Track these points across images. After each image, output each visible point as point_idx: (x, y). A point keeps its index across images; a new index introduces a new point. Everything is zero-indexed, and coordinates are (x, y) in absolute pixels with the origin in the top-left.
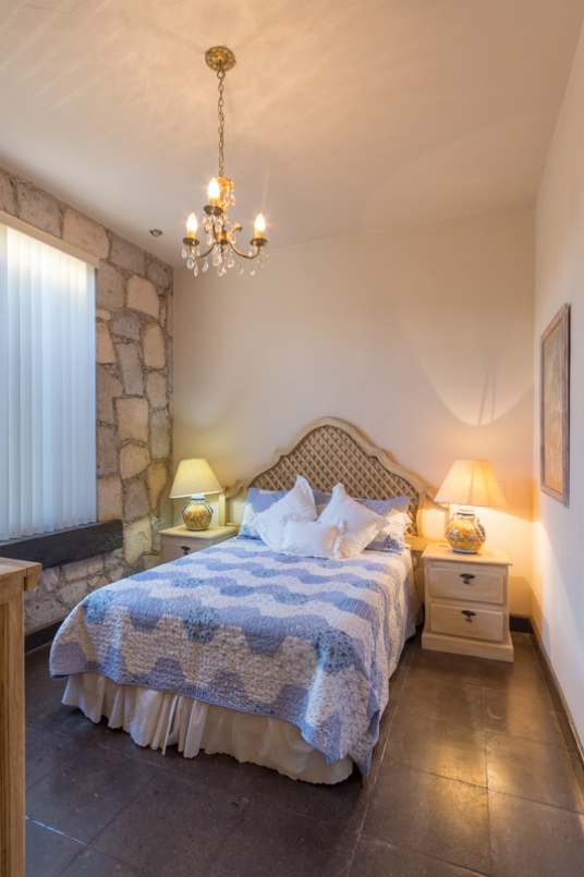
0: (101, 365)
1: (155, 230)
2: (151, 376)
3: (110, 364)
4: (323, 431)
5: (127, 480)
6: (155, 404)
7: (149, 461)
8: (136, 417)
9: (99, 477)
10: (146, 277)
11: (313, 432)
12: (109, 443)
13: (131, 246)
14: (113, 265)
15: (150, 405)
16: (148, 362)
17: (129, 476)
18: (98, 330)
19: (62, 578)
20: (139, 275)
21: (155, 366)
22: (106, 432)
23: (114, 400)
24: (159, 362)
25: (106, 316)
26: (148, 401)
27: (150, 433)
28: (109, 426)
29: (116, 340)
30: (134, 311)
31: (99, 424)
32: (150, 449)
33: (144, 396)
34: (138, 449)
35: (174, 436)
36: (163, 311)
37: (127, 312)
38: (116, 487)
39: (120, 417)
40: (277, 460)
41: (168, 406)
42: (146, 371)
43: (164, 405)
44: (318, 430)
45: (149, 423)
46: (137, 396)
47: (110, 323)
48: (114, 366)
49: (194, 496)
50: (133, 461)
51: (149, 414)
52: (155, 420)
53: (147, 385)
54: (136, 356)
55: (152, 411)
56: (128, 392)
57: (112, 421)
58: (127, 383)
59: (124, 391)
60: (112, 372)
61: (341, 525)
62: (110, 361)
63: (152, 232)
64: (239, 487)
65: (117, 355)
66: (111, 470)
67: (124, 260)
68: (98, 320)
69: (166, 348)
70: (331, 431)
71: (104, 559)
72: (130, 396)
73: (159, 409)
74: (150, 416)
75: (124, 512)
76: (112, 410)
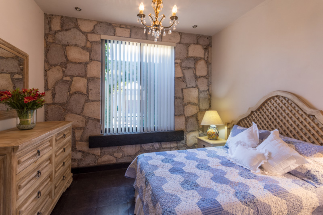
0: (177, 78)
1: (194, 26)
2: (200, 80)
3: (180, 77)
4: (276, 98)
5: (188, 117)
6: (202, 89)
7: (198, 110)
8: (193, 94)
9: (175, 115)
10: (198, 43)
11: (269, 99)
12: (179, 104)
13: (189, 35)
14: (182, 43)
15: (199, 90)
16: (198, 74)
17: (189, 116)
18: (175, 67)
19: (161, 146)
20: (194, 44)
21: (202, 75)
22: (178, 101)
23: (182, 89)
24: (204, 73)
25: (179, 61)
26: (198, 88)
27: (199, 100)
28: (180, 98)
29: (183, 69)
30: (191, 57)
31: (175, 98)
32: (199, 106)
33: (197, 86)
34: (193, 106)
35: (212, 101)
36: (206, 54)
37: (188, 58)
38: (183, 119)
39: (185, 95)
40: (250, 113)
41: (208, 90)
42: (197, 78)
43: (206, 89)
44: (273, 98)
45: (198, 97)
46: (193, 87)
47: (180, 64)
48: (182, 78)
49: (211, 126)
50: (191, 110)
51: (199, 93)
52: (202, 95)
53: (198, 82)
54: (193, 73)
55: (200, 92)
56: (188, 86)
57: (181, 97)
58: (188, 83)
59: (186, 86)
60: (181, 80)
61: (266, 154)
62: (180, 76)
63: (193, 27)
64: (233, 124)
65: (183, 74)
66: (181, 113)
67: (186, 40)
68: (176, 63)
69: (208, 67)
70: (281, 98)
71: (177, 143)
72: (190, 87)
73: (203, 91)
74: (199, 94)
75: (186, 128)
76: (181, 92)
